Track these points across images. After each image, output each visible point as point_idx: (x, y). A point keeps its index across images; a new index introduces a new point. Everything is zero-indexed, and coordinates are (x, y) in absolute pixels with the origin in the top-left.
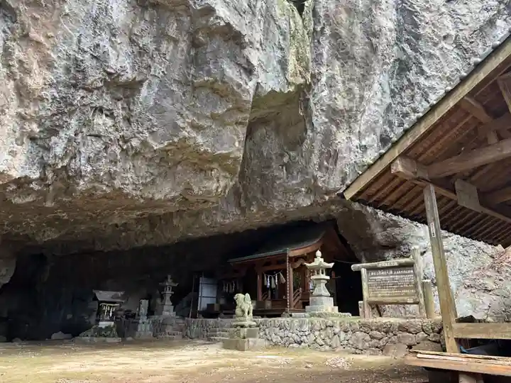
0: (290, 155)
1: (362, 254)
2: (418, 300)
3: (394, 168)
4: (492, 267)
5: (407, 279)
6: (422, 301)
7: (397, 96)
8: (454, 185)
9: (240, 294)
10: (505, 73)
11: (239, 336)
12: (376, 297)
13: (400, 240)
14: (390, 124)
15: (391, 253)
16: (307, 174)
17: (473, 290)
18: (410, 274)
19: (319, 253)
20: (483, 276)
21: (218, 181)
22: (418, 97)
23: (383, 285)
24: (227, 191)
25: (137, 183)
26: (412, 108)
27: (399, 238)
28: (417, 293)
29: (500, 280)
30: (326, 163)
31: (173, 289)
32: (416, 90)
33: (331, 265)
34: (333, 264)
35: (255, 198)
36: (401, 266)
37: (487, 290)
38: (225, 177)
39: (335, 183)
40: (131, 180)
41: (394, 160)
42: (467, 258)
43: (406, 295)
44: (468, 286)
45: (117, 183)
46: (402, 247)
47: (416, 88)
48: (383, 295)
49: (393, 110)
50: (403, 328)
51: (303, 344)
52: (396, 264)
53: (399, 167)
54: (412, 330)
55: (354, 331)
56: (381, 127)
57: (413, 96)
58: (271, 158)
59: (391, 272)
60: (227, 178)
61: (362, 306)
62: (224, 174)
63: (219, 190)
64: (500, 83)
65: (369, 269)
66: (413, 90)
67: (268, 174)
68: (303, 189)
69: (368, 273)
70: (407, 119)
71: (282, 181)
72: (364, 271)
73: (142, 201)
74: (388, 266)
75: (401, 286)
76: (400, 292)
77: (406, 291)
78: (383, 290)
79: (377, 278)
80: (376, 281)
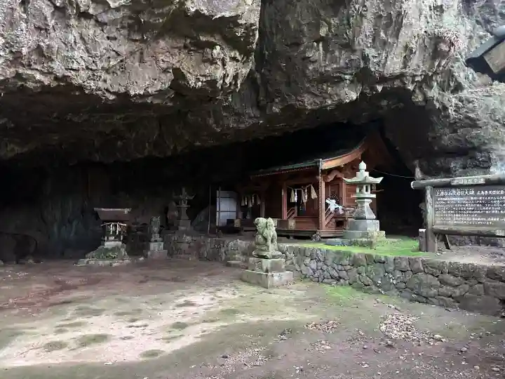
0: (329, 24)
9: (261, 218)
11: (261, 268)
12: (446, 224)
13: (476, 145)
15: (460, 163)
16: (354, 51)
19: (363, 165)
21: (224, 65)
23: (458, 210)
24: (239, 82)
25: (94, 68)
27: (475, 142)
30: (382, 34)
31: (189, 202)
33: (379, 180)
34: (381, 178)
35: (279, 92)
38: (234, 59)
39: (394, 65)
40: (83, 63)
43: (494, 224)
45: (58, 67)
46: (478, 155)
48: (457, 222)
50: (493, 275)
51: (342, 280)
52: (482, 181)
55: (415, 272)
58: (302, 31)
59: (473, 193)
60: (238, 61)
61: (424, 236)
62: (233, 54)
63: (228, 81)
65: (437, 188)
67: (296, 57)
68: (347, 77)
69: (435, 193)
71: (316, 65)
72: (429, 190)
73: (112, 97)
74: (469, 183)
75: (487, 212)
76: (485, 219)
77: (495, 219)
78: (457, 215)
79: (449, 199)
80: (447, 204)
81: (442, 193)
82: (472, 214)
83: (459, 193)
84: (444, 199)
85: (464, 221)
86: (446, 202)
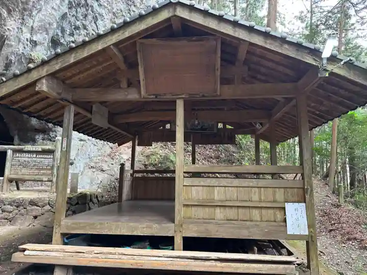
1: (16, 132)
2: (51, 179)
3: (39, 86)
4: (109, 155)
5: (46, 162)
6: (54, 180)
7: (74, 9)
8: (92, 107)
10: (143, 38)
12: (17, 174)
14: (63, 31)
15: (41, 136)
17: (94, 170)
18: (50, 158)
20: (102, 161)
22: (90, 17)
23: (25, 165)
26: (83, 24)
28: (52, 173)
29: (112, 164)
32: (90, 11)
36: (44, 152)
37: (103, 171)
41: (40, 79)
42: (96, 147)
43: (44, 174)
44: (92, 167)
47: (90, 10)
48: (23, 173)
49: (68, 20)
50: (33, 203)
53: (43, 86)
54: (40, 204)
56: (54, 30)
57: (86, 16)
59: (35, 156)
64: (138, 45)
65: (15, 151)
66: (87, 10)
69: (13, 154)
70: (78, 31)
72: (9, 153)
75: (41, 167)
76: (39, 171)
77: (44, 172)
78: (24, 169)
79: (21, 159)
80: (19, 161)
81: (17, 155)
82: (33, 168)
83: (27, 155)
85: (28, 172)
86: (19, 160)
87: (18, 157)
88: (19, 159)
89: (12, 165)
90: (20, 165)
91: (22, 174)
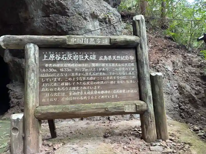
5: (122, 69)
18: (129, 61)
61: (19, 127)
69: (41, 55)
74: (91, 43)
75: (112, 82)
76: (109, 92)
77: (121, 91)
78: (74, 88)
79: (62, 65)
80: (59, 72)
81: (52, 57)
82: (93, 86)
83: (76, 57)
84: (54, 65)
85: (83, 96)
86: (58, 69)
87: (55, 61)
88: (58, 65)
89: (42, 82)
90: (64, 80)
91: (71, 102)
